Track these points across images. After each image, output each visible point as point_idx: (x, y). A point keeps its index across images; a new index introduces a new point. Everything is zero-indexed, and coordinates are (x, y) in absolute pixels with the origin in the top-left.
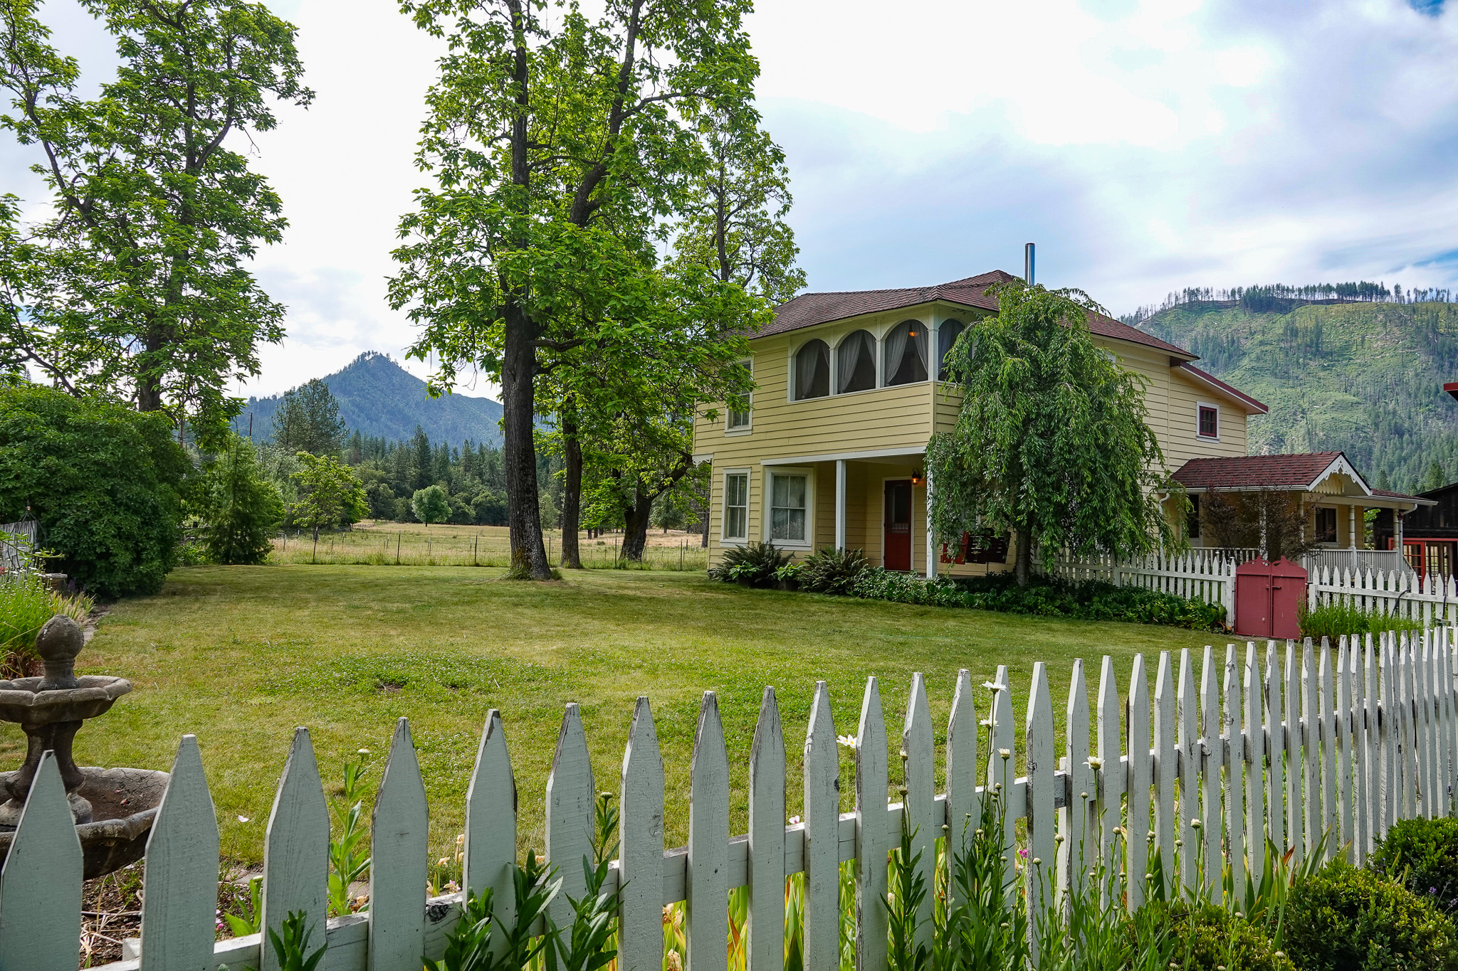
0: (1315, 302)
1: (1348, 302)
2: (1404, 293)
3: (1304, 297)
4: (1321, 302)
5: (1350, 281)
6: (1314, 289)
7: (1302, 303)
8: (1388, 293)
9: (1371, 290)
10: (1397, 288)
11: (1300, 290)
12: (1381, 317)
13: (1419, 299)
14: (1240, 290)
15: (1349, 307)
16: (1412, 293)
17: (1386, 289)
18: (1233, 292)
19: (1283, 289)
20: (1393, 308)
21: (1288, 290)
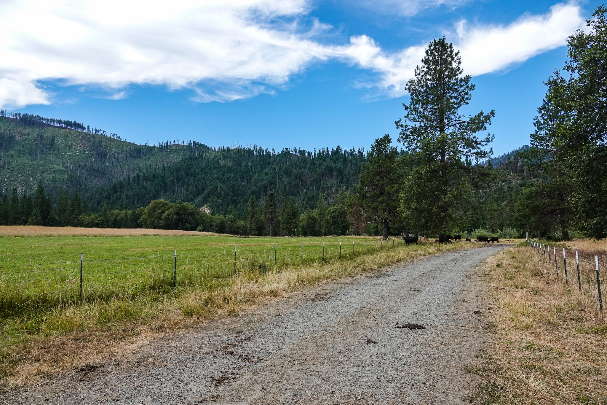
0: (54, 126)
1: (68, 129)
2: (91, 130)
3: (49, 123)
4: (57, 127)
5: (70, 120)
6: (54, 121)
7: (48, 126)
8: (85, 128)
9: (77, 125)
10: (88, 127)
11: (48, 120)
12: (80, 137)
13: (96, 133)
14: (20, 114)
15: (68, 131)
16: (94, 130)
17: (84, 126)
18: (16, 115)
19: (40, 118)
20: (86, 134)
21: (43, 119)
